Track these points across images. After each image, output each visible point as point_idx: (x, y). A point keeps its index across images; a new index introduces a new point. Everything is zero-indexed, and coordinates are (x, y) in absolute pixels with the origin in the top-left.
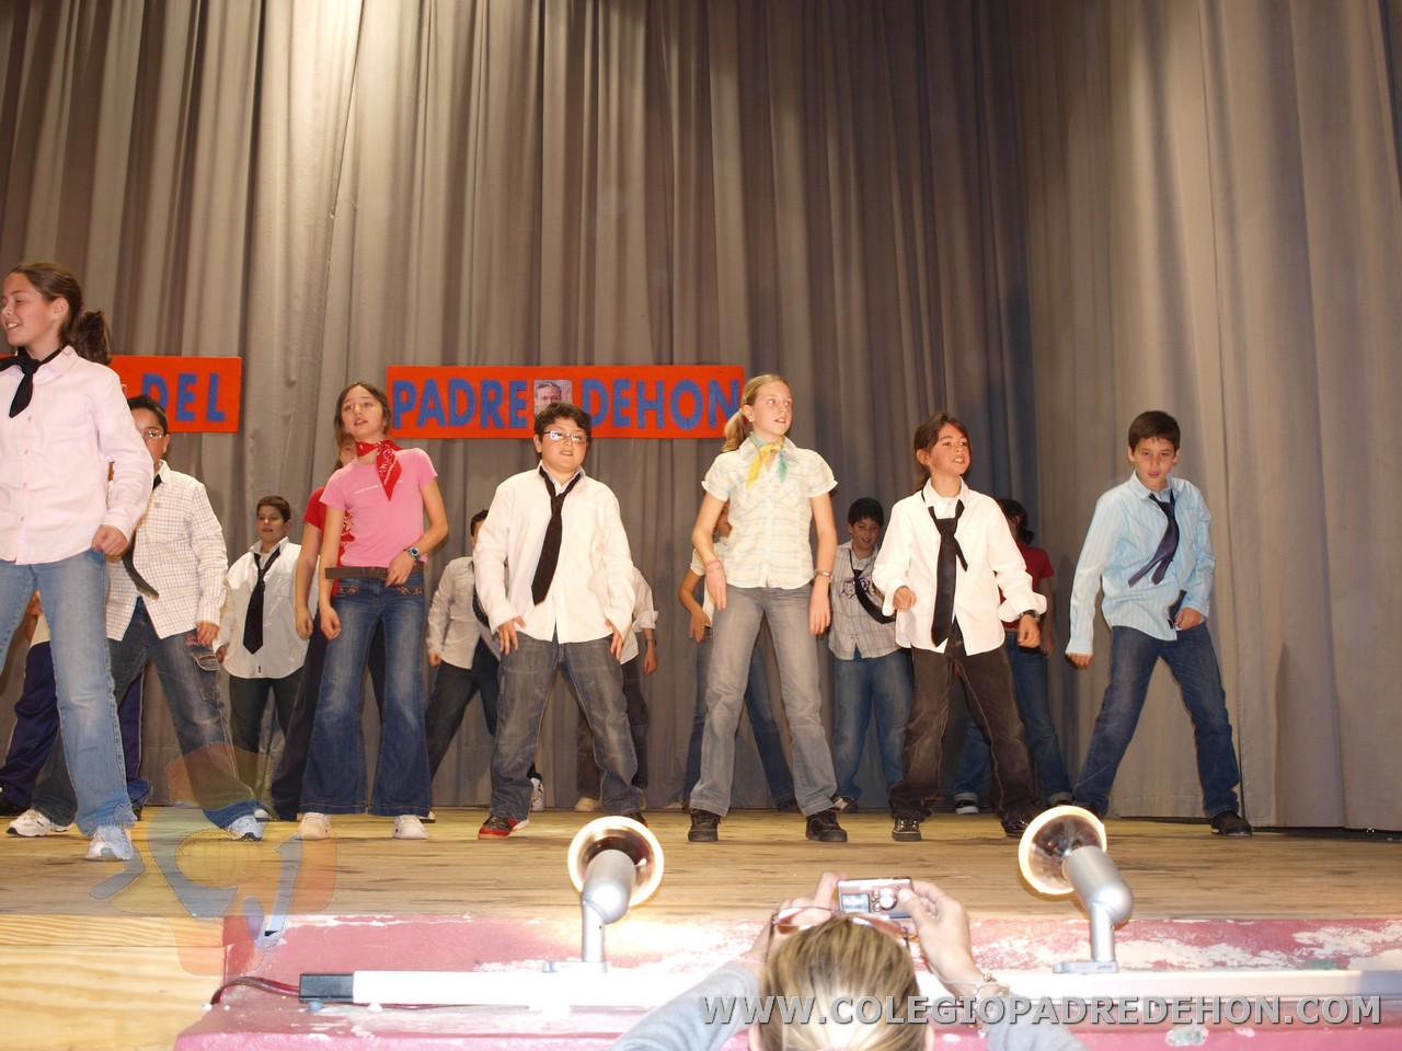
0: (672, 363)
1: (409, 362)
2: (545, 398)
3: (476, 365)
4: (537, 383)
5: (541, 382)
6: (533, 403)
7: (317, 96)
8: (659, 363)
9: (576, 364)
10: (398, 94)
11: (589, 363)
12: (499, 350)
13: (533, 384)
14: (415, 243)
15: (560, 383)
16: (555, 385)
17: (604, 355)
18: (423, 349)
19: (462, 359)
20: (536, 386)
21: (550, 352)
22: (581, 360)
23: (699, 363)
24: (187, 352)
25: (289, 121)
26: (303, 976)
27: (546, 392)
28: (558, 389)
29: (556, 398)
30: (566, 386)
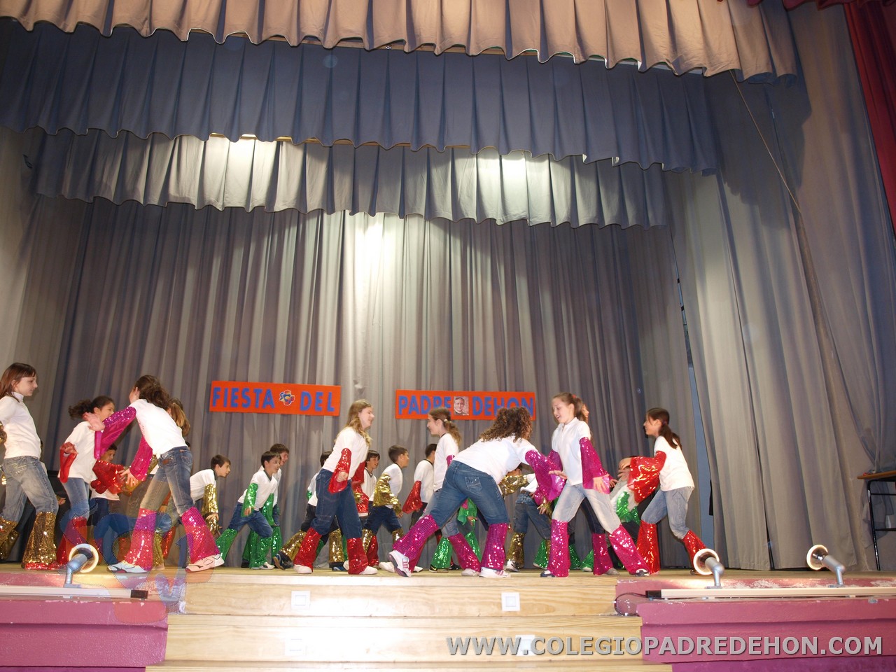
0: (506, 390)
1: (402, 388)
2: (458, 404)
3: (430, 390)
4: (455, 397)
6: (453, 406)
8: (500, 391)
9: (468, 390)
10: (396, 282)
11: (473, 389)
12: (438, 385)
14: (403, 341)
15: (464, 398)
17: (479, 387)
18: (408, 384)
19: (423, 388)
20: (454, 399)
21: (458, 385)
22: (470, 389)
23: (516, 391)
24: (318, 383)
25: (354, 291)
26: (647, 592)
27: (458, 401)
28: (463, 400)
29: (463, 403)
30: (466, 399)
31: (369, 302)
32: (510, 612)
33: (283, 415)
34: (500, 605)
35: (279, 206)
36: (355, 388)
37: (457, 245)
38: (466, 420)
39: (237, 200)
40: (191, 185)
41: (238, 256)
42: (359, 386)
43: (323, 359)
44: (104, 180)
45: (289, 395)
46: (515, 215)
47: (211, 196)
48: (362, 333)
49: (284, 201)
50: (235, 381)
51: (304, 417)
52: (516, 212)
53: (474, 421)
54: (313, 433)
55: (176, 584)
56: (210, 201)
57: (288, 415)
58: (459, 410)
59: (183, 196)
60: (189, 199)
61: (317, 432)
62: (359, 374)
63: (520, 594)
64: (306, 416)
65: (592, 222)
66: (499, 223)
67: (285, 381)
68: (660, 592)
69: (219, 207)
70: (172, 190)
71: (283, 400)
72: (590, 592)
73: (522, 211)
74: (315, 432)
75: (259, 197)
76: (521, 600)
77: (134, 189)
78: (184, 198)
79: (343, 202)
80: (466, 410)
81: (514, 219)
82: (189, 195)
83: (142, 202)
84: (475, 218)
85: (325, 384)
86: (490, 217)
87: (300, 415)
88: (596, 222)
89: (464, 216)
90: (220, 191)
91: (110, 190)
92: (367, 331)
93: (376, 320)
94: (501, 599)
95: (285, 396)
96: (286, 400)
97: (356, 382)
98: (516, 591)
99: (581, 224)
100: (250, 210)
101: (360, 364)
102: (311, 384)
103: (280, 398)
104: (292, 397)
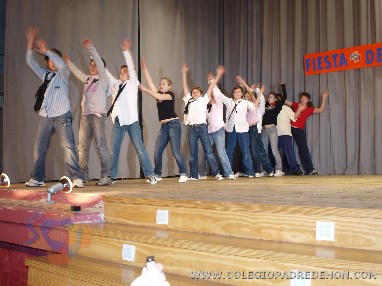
24: (378, 42)
32: (324, 241)
34: (314, 233)
43: (380, 23)
50: (319, 52)
54: (377, 80)
57: (358, 69)
61: (381, 78)
63: (336, 225)
64: (372, 67)
71: (353, 59)
76: (336, 230)
94: (315, 227)
95: (354, 56)
96: (355, 59)
98: (333, 221)
102: (374, 43)
103: (351, 58)
104: (359, 56)
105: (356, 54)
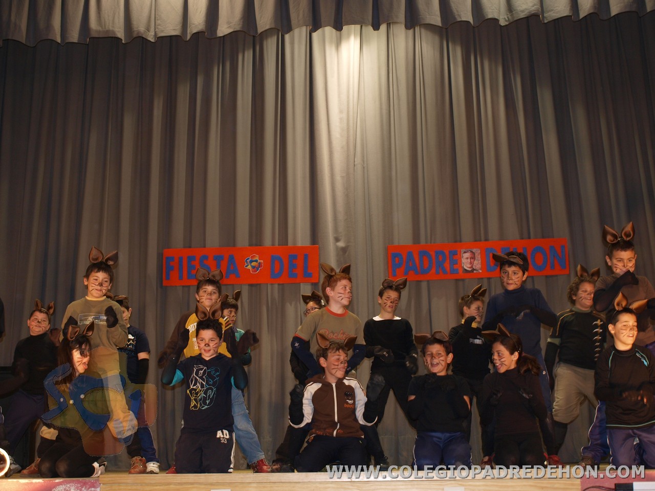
0: (529, 238)
1: (396, 243)
2: (467, 258)
3: (431, 243)
4: (463, 251)
5: (464, 250)
6: (461, 261)
7: (341, 112)
8: (522, 238)
9: (480, 241)
10: (381, 109)
11: (486, 240)
13: (460, 252)
16: (472, 252)
17: (493, 235)
18: (403, 236)
19: (423, 242)
20: (462, 252)
22: (483, 238)
23: (543, 237)
24: (290, 244)
25: (328, 125)
26: (615, 484)
27: (467, 255)
28: (473, 253)
29: (473, 258)
30: (477, 251)
31: (348, 137)
33: (251, 285)
35: (223, 29)
36: (337, 247)
37: (457, 54)
38: (478, 279)
39: (170, 27)
40: (114, 14)
41: (183, 93)
42: (341, 244)
43: (295, 213)
44: (13, 18)
45: (256, 261)
46: (523, 11)
47: (140, 26)
48: (342, 177)
49: (229, 23)
50: (190, 247)
51: (276, 286)
52: (524, 7)
53: (489, 279)
54: (288, 305)
55: (94, 487)
56: (138, 32)
57: (257, 284)
58: (469, 266)
59: (107, 29)
60: (113, 32)
61: (293, 303)
62: (341, 229)
63: (465, 489)
64: (279, 284)
65: (627, 10)
66: (503, 23)
67: (251, 245)
68: (632, 484)
69: (151, 38)
70: (93, 24)
71: (249, 267)
72: (549, 486)
73: (531, 5)
74: (291, 305)
75: (198, 20)
77: (49, 26)
78: (108, 31)
79: (301, 16)
80: (477, 264)
81: (522, 15)
82: (113, 27)
83: (59, 40)
84: (470, 19)
85: (299, 244)
86: (490, 16)
87: (272, 284)
88: (633, 10)
89: (455, 18)
90: (150, 17)
91: (21, 31)
92: (348, 174)
93: (358, 160)
95: (251, 262)
96: (253, 267)
97: (337, 240)
98: (462, 485)
99: (613, 13)
100: (188, 37)
101: (341, 217)
102: (282, 245)
103: (246, 265)
104: (260, 263)
105: (254, 259)
